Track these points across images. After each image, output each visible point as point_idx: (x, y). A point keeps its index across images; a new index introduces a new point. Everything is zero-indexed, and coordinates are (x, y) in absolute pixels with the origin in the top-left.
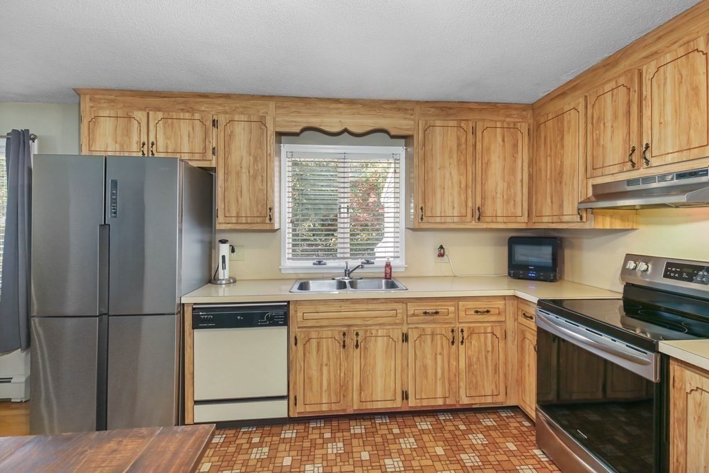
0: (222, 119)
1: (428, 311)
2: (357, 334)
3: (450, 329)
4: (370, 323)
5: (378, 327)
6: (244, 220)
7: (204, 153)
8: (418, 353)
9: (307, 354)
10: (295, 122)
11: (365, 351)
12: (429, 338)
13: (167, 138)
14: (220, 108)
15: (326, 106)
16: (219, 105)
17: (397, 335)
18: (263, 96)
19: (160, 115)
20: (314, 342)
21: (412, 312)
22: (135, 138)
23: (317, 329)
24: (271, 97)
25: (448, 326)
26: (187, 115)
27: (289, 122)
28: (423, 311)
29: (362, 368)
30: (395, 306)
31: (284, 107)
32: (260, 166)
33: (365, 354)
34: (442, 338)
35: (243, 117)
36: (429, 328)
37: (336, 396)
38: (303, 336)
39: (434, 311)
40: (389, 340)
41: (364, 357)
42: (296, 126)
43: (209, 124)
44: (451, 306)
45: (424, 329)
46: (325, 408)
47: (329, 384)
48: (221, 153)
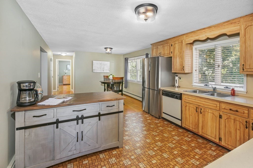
0: (173, 44)
1: (232, 109)
2: (201, 109)
3: (245, 121)
4: (206, 106)
5: (209, 109)
6: (177, 70)
7: (169, 53)
8: (227, 125)
9: (186, 110)
10: (191, 40)
11: (204, 116)
12: (232, 121)
13: (163, 51)
14: (173, 41)
15: (201, 32)
16: (173, 40)
17: (217, 114)
18: (182, 35)
19: (162, 46)
20: (188, 107)
21: (224, 107)
22: (158, 52)
23: (189, 104)
24: (184, 34)
25: (244, 119)
26: (166, 45)
27: (189, 40)
28: (229, 108)
29: (203, 121)
30: (216, 103)
31: (188, 36)
32: (181, 55)
33: (204, 117)
34: (240, 123)
35: (178, 42)
36: (233, 117)
37: (194, 127)
38: (185, 104)
39: (236, 110)
40: (213, 115)
41: (204, 118)
42: (191, 41)
43: (171, 46)
44: (246, 110)
45: (230, 116)
46: (191, 128)
47: (192, 122)
48: (173, 53)
